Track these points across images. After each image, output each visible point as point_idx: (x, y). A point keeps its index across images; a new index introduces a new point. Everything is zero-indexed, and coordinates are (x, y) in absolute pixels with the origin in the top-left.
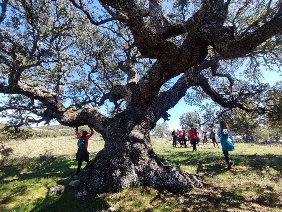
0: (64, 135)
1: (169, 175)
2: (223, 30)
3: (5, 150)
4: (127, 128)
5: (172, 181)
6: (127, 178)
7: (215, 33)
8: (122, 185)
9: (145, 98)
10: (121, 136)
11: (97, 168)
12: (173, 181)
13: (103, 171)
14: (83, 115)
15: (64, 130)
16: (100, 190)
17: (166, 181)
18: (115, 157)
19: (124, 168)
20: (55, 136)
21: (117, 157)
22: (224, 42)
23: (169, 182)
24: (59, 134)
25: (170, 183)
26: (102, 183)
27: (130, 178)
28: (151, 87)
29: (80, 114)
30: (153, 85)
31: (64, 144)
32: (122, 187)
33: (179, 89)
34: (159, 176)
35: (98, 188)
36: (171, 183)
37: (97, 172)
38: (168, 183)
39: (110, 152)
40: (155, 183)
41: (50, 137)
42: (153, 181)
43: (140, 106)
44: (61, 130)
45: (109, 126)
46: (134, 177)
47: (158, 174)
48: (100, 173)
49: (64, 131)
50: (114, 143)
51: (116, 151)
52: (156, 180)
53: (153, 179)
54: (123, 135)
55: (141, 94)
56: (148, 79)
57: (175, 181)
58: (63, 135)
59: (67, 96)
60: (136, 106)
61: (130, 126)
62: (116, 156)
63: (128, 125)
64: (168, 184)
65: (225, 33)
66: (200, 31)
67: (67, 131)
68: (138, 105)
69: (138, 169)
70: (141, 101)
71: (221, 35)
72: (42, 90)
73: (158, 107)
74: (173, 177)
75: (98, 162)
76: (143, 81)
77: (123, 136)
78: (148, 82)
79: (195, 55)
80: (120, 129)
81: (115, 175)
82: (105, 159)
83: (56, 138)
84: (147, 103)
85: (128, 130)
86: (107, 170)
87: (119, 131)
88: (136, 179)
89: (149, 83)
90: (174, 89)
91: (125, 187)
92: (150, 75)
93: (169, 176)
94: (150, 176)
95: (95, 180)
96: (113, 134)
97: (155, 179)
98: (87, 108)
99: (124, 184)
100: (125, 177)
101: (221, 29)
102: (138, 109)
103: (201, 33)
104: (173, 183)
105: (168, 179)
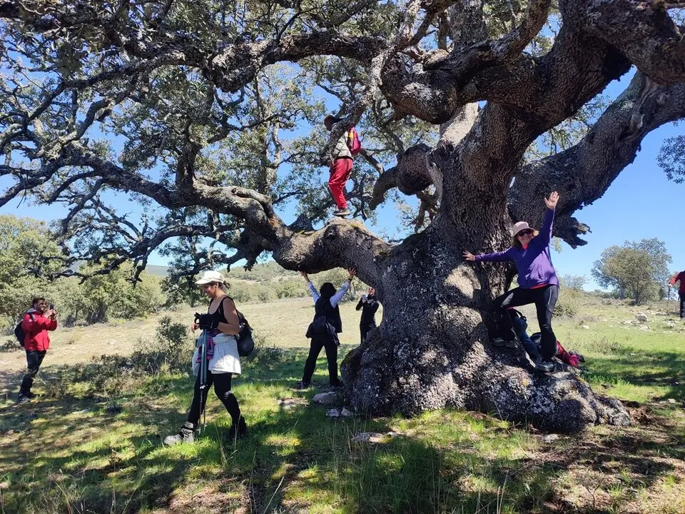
0: (286, 296)
1: (537, 390)
2: (633, 17)
3: (172, 329)
4: (431, 272)
5: (545, 405)
6: (433, 390)
7: (615, 24)
8: (422, 403)
9: (478, 191)
10: (418, 294)
11: (367, 365)
12: (549, 405)
13: (379, 370)
14: (328, 242)
15: (285, 278)
16: (375, 410)
17: (529, 404)
18: (405, 342)
19: (426, 368)
20: (263, 298)
21: (409, 342)
22: (642, 46)
23: (538, 407)
24: (272, 293)
25: (540, 410)
26: (377, 395)
27: (439, 390)
28: (490, 159)
29: (322, 239)
30: (494, 153)
31: (290, 322)
32: (423, 408)
33: (608, 142)
34: (513, 392)
35: (371, 406)
36: (543, 411)
37: (366, 373)
38: (535, 408)
39: (394, 330)
40: (503, 407)
41: (249, 302)
42: (498, 402)
43: (465, 212)
44: (278, 278)
45: (389, 270)
46: (450, 390)
47: (511, 387)
48: (374, 375)
49: (285, 281)
50: (401, 311)
51: (406, 329)
52: (506, 402)
53: (497, 397)
54: (423, 290)
55: (464, 180)
56: (480, 138)
57: (553, 406)
58: (283, 295)
59: (288, 192)
60: (456, 215)
61: (441, 269)
62: (407, 339)
63: (435, 265)
64: (535, 412)
65: (637, 24)
66: (582, 15)
67: (294, 283)
68: (460, 210)
69: (461, 373)
70: (469, 198)
71: (629, 30)
72: (237, 191)
73: (534, 207)
74: (549, 397)
75: (368, 352)
76: (466, 145)
77: (421, 292)
78: (478, 147)
79: (590, 71)
80: (413, 276)
81: (405, 381)
82: (381, 345)
83: (267, 305)
84: (488, 203)
85: (434, 278)
86: (387, 369)
87: (413, 283)
88: (454, 395)
89: (483, 149)
90: (591, 142)
91: (429, 408)
92: (483, 129)
93: (539, 393)
94: (490, 392)
95: (364, 388)
96: (398, 288)
97: (502, 397)
98: (336, 225)
99: (426, 401)
100: (427, 387)
101: (628, 13)
102: (462, 221)
103: (585, 19)
104: (547, 410)
105: (535, 400)
